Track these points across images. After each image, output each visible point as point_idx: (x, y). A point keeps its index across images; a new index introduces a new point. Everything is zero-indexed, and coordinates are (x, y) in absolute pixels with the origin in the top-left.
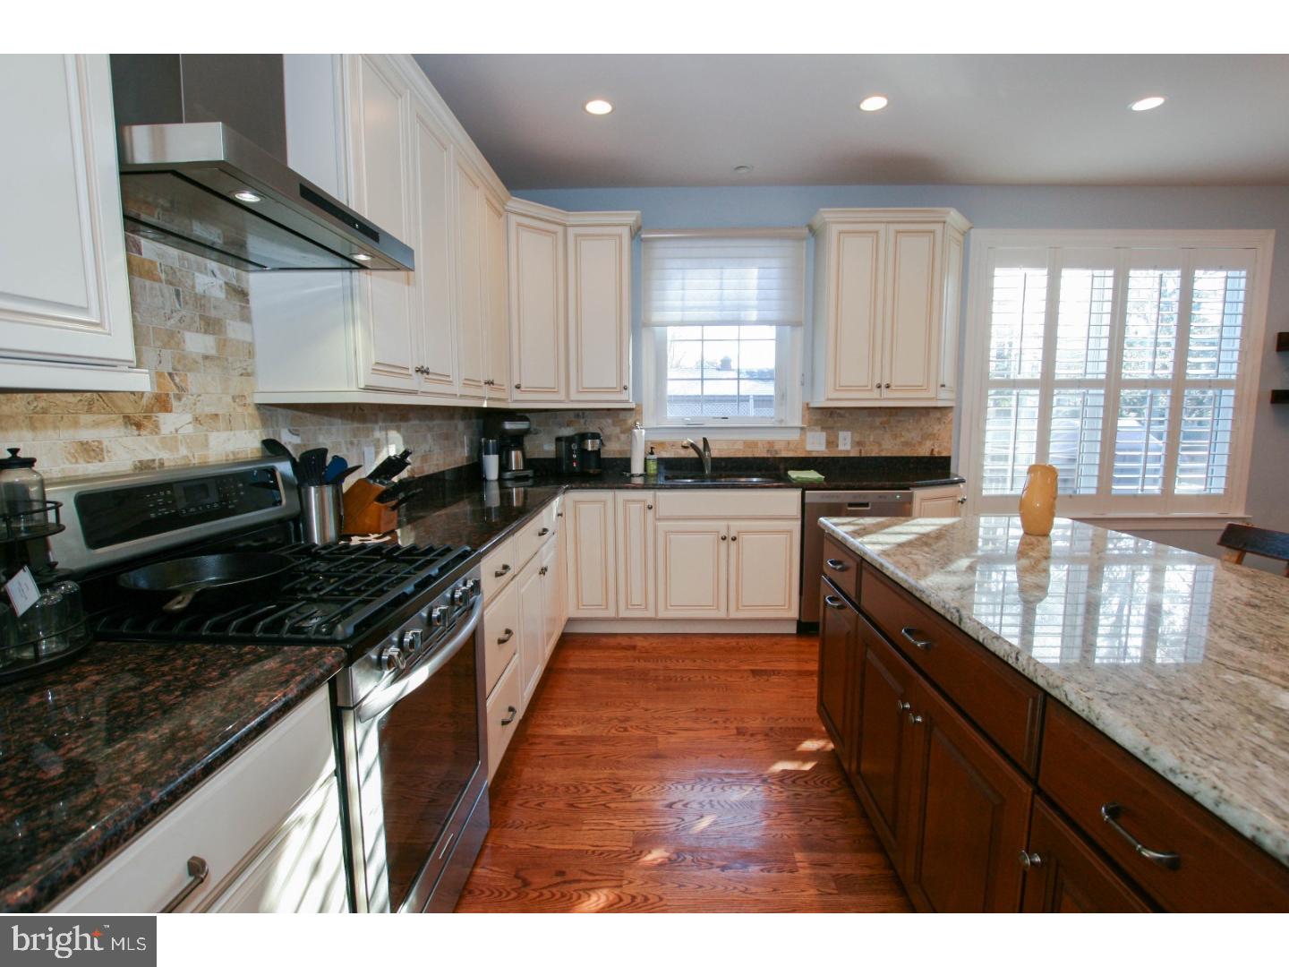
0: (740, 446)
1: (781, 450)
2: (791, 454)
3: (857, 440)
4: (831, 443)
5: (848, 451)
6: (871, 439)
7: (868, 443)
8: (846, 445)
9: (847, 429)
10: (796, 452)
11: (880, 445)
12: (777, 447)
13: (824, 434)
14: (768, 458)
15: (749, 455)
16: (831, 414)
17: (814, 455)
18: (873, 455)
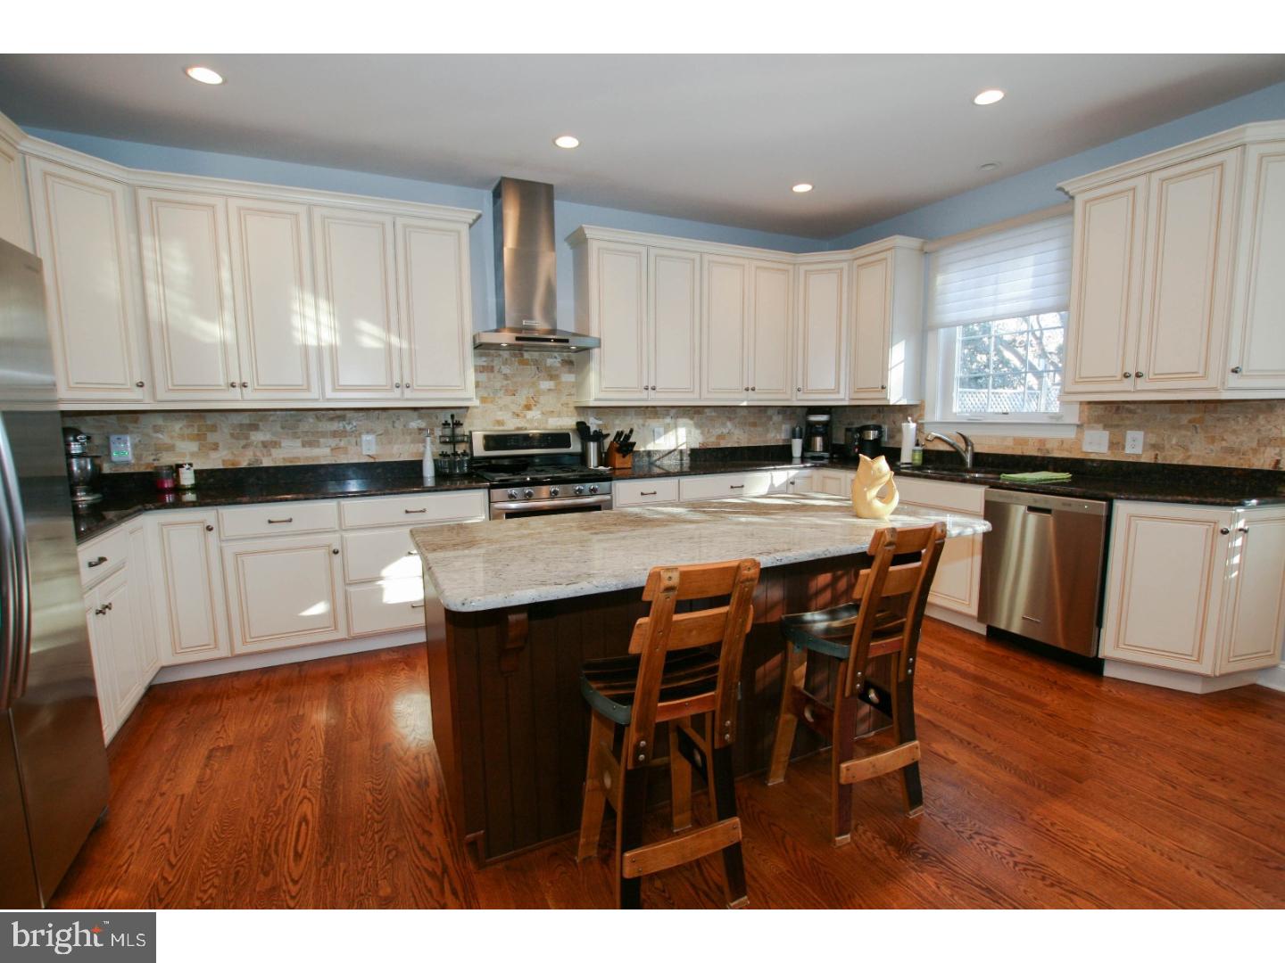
0: (1010, 443)
1: (1053, 450)
2: (1065, 455)
3: (1153, 442)
4: (1115, 444)
5: (1138, 456)
6: (1174, 441)
7: (1167, 446)
8: (1136, 447)
9: (1138, 427)
10: (1071, 452)
11: (1186, 449)
12: (1048, 446)
13: (1107, 433)
14: (1036, 457)
15: (1018, 452)
16: (1118, 409)
17: (1092, 457)
18: (1175, 462)
